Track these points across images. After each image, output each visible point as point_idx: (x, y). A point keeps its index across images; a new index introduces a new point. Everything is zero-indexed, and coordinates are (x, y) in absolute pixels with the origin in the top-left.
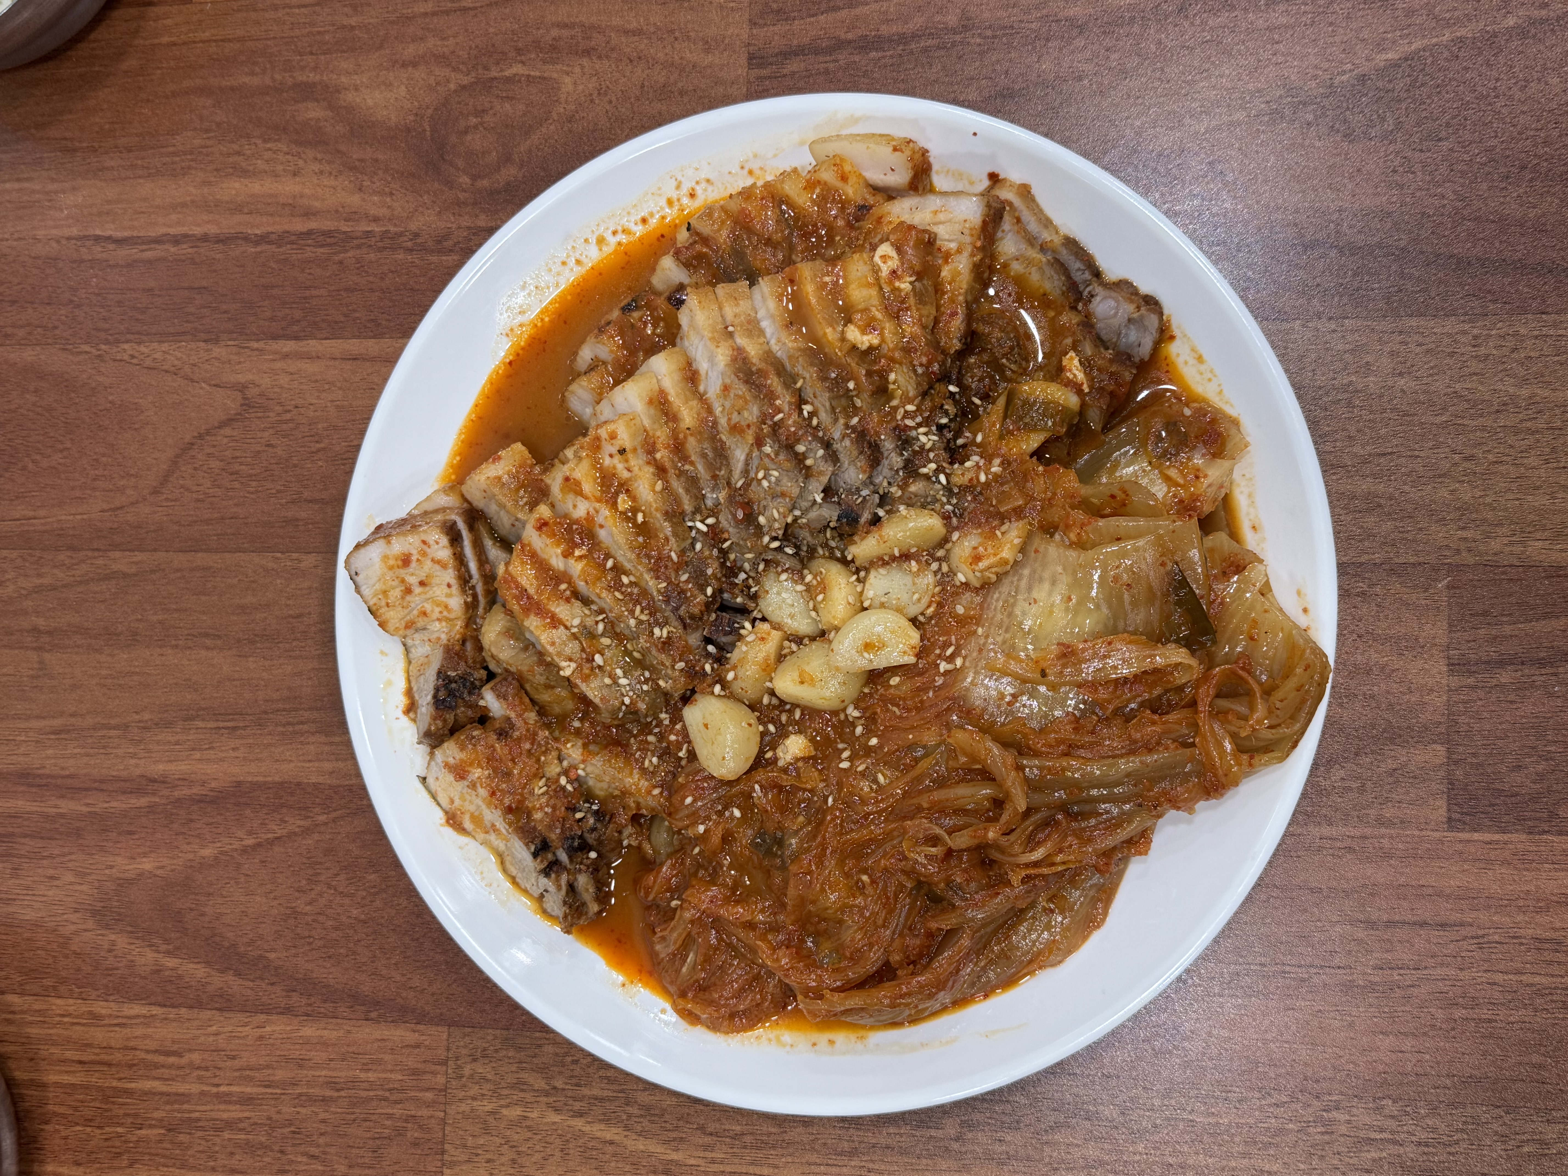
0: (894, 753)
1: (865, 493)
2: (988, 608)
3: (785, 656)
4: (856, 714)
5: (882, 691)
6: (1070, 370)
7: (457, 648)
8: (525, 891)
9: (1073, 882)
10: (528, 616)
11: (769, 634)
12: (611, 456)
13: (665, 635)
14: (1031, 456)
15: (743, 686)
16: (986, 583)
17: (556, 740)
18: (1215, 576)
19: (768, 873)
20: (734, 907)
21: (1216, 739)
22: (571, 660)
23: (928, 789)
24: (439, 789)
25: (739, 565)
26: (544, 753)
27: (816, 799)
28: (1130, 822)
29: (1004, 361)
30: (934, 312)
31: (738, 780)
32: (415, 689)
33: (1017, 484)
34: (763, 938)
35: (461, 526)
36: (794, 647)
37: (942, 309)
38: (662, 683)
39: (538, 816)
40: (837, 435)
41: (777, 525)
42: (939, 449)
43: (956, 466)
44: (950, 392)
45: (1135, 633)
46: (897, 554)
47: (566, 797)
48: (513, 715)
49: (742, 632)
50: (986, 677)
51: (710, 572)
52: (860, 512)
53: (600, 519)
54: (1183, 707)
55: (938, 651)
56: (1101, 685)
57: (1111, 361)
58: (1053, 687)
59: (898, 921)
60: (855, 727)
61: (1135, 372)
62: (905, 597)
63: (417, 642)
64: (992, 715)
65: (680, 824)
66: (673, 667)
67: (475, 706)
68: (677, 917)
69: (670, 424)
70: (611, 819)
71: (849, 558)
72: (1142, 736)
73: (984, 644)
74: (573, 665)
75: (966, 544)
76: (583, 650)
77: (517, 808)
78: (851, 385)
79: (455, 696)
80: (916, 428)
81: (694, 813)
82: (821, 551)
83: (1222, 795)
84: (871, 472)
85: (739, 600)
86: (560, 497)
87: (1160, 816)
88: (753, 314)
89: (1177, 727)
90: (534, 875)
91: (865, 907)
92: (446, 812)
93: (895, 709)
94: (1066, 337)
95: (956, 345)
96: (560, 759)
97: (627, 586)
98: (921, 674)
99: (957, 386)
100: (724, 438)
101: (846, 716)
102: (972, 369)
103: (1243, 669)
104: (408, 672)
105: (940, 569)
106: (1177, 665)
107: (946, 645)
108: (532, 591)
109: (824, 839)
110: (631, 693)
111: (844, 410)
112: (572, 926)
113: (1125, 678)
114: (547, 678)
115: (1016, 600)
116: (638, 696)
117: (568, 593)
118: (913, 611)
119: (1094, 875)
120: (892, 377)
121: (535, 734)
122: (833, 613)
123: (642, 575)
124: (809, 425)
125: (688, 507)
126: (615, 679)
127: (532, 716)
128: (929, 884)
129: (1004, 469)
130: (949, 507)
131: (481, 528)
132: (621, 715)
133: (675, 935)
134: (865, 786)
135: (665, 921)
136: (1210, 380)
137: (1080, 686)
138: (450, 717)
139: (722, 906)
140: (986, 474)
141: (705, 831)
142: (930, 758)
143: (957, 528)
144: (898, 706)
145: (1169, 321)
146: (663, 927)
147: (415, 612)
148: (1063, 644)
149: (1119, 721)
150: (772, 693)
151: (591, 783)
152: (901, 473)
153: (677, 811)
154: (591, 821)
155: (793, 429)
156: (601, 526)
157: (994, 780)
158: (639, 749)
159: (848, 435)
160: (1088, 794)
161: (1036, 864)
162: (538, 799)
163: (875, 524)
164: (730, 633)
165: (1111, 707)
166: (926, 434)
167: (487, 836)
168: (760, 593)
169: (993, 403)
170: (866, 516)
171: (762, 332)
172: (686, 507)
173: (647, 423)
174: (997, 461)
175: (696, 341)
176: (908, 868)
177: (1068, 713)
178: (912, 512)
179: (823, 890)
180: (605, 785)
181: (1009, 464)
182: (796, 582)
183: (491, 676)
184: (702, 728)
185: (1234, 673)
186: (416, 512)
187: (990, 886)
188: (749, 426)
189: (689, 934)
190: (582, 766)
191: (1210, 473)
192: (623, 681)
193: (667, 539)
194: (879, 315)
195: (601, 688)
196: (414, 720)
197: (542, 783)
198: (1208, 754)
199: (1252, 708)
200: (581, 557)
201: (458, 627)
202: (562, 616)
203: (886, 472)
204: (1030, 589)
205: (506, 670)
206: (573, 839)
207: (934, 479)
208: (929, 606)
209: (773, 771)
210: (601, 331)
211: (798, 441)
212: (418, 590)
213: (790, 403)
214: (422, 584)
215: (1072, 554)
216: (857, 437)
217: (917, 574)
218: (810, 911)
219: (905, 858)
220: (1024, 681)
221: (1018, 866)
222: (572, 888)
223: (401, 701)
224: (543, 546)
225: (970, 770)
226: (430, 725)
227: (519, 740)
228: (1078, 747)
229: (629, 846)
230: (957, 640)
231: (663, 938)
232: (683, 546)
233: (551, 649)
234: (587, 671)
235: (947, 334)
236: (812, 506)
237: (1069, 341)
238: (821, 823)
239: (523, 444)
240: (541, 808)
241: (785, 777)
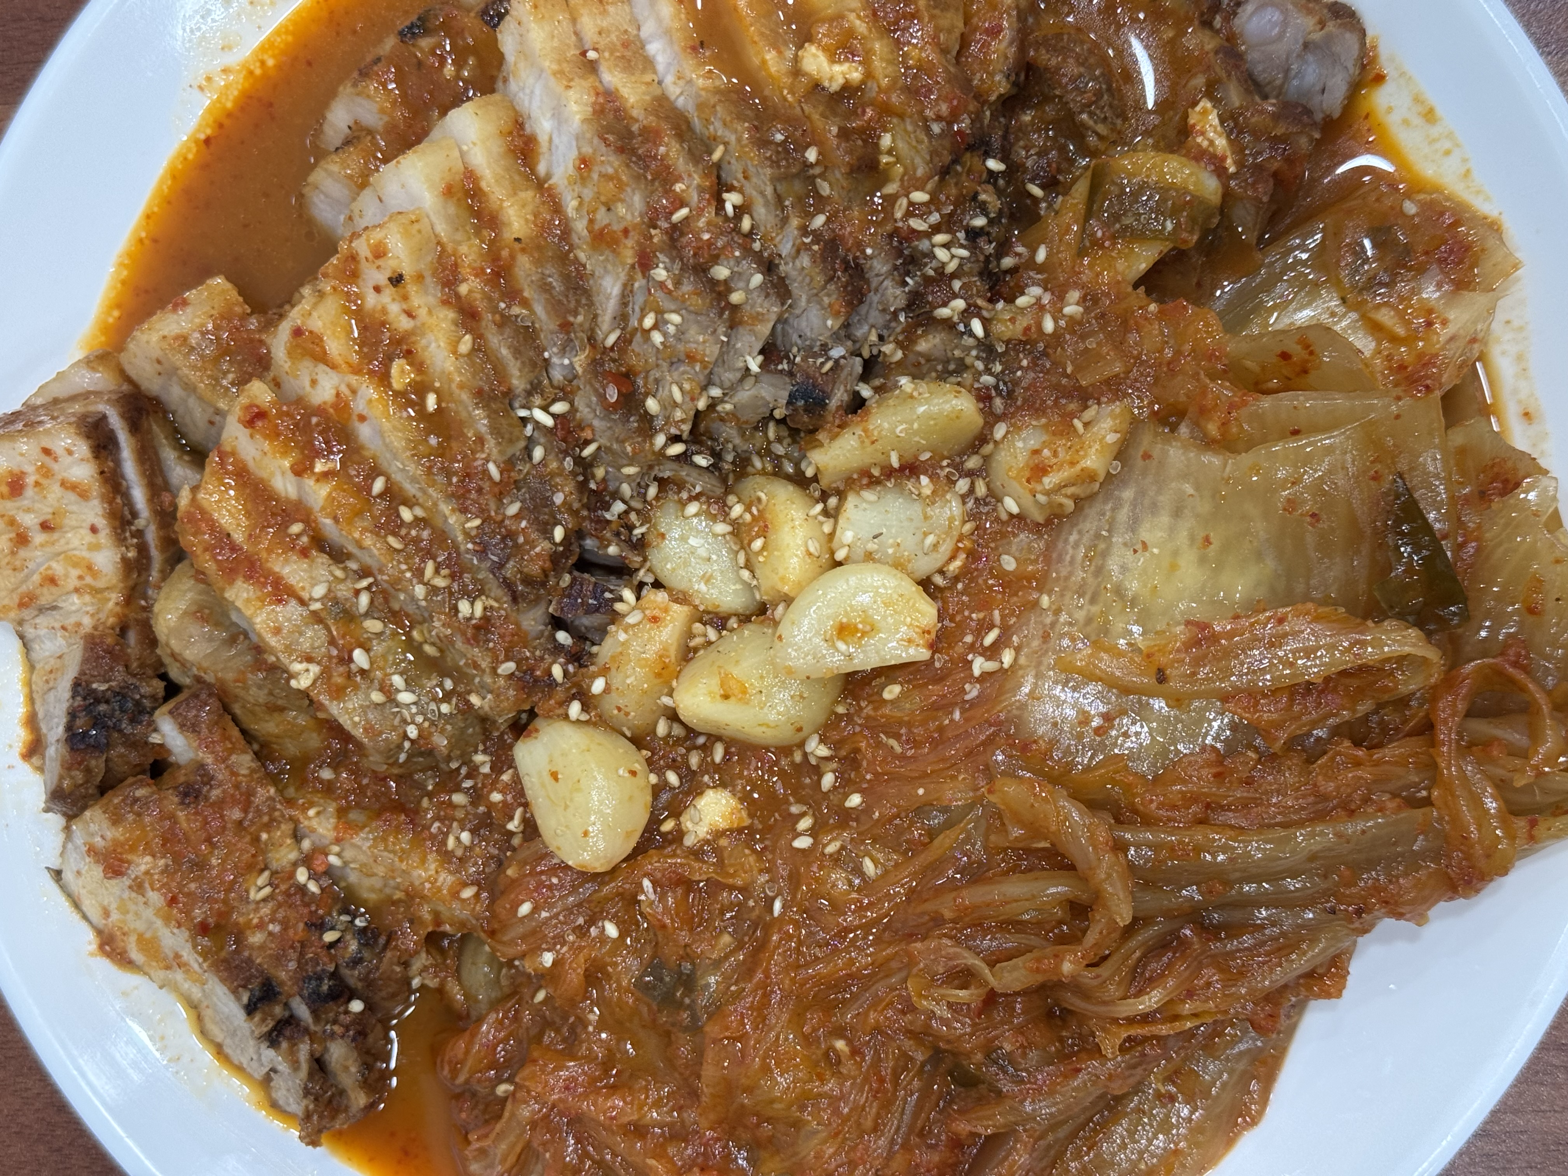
0: (890, 821)
1: (837, 352)
2: (1060, 560)
3: (696, 650)
4: (823, 751)
5: (868, 710)
6: (1203, 133)
7: (109, 641)
8: (239, 1069)
9: (1209, 1048)
10: (231, 582)
11: (666, 610)
12: (377, 289)
13: (478, 611)
14: (1136, 286)
15: (621, 703)
16: (1056, 516)
17: (290, 802)
18: (1467, 499)
19: (667, 1036)
20: (607, 1097)
21: (1471, 792)
22: (309, 659)
23: (952, 886)
24: (83, 892)
25: (612, 487)
26: (268, 827)
27: (751, 903)
28: (1314, 941)
29: (1084, 116)
30: (961, 24)
31: (613, 871)
32: (41, 715)
33: (1110, 336)
34: (660, 1154)
35: (116, 422)
36: (712, 635)
37: (975, 20)
38: (474, 699)
39: (256, 938)
40: (786, 249)
41: (678, 414)
42: (970, 274)
43: (1000, 305)
44: (990, 172)
45: (1326, 601)
46: (896, 464)
47: (307, 905)
48: (209, 759)
49: (619, 607)
50: (1056, 682)
51: (559, 499)
52: (828, 389)
53: (359, 406)
54: (1409, 735)
55: (969, 639)
56: (1265, 696)
57: (1276, 117)
58: (1177, 701)
59: (901, 1120)
60: (820, 776)
61: (1317, 136)
62: (909, 542)
63: (42, 632)
64: (1067, 752)
65: (511, 951)
66: (494, 670)
67: (140, 744)
68: (506, 1114)
69: (485, 233)
70: (388, 942)
71: (809, 472)
72: (1338, 788)
73: (1053, 625)
74: (315, 669)
75: (1020, 444)
76: (332, 642)
77: (218, 926)
78: (812, 155)
79: (105, 727)
80: (928, 235)
81: (534, 932)
82: (758, 463)
83: (1478, 891)
84: (849, 315)
85: (613, 550)
86: (287, 366)
87: (1365, 931)
88: (633, 31)
89: (1399, 770)
90: (252, 1042)
91: (843, 1097)
92: (99, 932)
93: (892, 742)
94: (1194, 76)
95: (1001, 86)
96: (297, 837)
97: (410, 526)
98: (940, 678)
99: (1002, 160)
100: (582, 256)
101: (805, 755)
102: (1026, 134)
103: (1516, 664)
104: (29, 684)
105: (972, 490)
106: (1401, 660)
107: (986, 626)
108: (239, 537)
109: (767, 976)
110: (419, 719)
111: (800, 201)
112: (320, 1131)
113: (1309, 683)
114: (271, 693)
115: (1110, 546)
116: (433, 723)
117: (305, 539)
118: (925, 565)
119: (1245, 1032)
120: (886, 141)
121: (250, 794)
122: (781, 571)
123: (435, 504)
124: (737, 230)
125: (518, 382)
126: (389, 692)
127: (244, 761)
128: (955, 1054)
129: (1087, 310)
130: (988, 379)
131: (155, 428)
132: (402, 757)
133: (503, 1146)
134: (839, 880)
135: (487, 1122)
136: (1447, 153)
137: (1225, 698)
138: (97, 764)
139: (585, 1096)
140: (1055, 320)
141: (555, 963)
142: (957, 829)
143: (999, 418)
144: (897, 737)
145: (1374, 48)
146: (482, 1132)
147: (36, 578)
148: (1197, 624)
149: (1295, 761)
150: (673, 716)
151: (353, 878)
152: (902, 318)
153: (505, 927)
154: (353, 946)
155: (706, 236)
156: (362, 418)
157: (1072, 867)
158: (437, 818)
159: (807, 247)
160: (1240, 892)
161: (1146, 1018)
162: (257, 910)
163: (855, 412)
164: (597, 610)
165: (1283, 736)
166: (946, 246)
167: (169, 974)
168: (650, 537)
169: (1066, 193)
170: (839, 397)
171: (649, 63)
172: (515, 382)
173: (442, 229)
174: (1074, 295)
175: (531, 81)
176: (917, 1027)
177: (1204, 748)
178: (923, 386)
179: (766, 1070)
180: (377, 882)
181: (1096, 301)
182: (714, 518)
183: (172, 689)
184: (548, 779)
185: (1499, 673)
186: (39, 401)
187: (1064, 1057)
188: (626, 232)
189: (528, 1146)
190: (336, 849)
191: (1451, 315)
192: (405, 697)
193: (481, 440)
194: (861, 27)
195: (364, 709)
196: (40, 769)
197: (262, 879)
198: (1456, 820)
199: (1535, 736)
200: (326, 475)
201: (111, 605)
202: (292, 581)
203: (876, 317)
204: (1134, 525)
205: (198, 680)
206: (320, 979)
207: (961, 327)
208: (953, 558)
209: (674, 855)
210: (365, 74)
211: (715, 259)
212: (38, 538)
213: (701, 190)
214: (45, 527)
215: (1212, 460)
216: (823, 251)
217: (931, 501)
218: (743, 1106)
219: (910, 1008)
220: (1125, 690)
221: (1115, 1021)
222: (319, 1065)
223: (20, 736)
224: (258, 455)
225: (1029, 851)
226: (61, 778)
227: (220, 805)
228: (1222, 808)
229: (423, 988)
230: (1003, 617)
231: (483, 1152)
232: (510, 451)
233: (273, 641)
234: (339, 680)
235: (985, 63)
236: (742, 380)
237: (1199, 81)
238: (762, 945)
239: (228, 279)
240: (261, 926)
241: (696, 865)
